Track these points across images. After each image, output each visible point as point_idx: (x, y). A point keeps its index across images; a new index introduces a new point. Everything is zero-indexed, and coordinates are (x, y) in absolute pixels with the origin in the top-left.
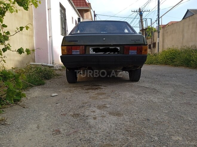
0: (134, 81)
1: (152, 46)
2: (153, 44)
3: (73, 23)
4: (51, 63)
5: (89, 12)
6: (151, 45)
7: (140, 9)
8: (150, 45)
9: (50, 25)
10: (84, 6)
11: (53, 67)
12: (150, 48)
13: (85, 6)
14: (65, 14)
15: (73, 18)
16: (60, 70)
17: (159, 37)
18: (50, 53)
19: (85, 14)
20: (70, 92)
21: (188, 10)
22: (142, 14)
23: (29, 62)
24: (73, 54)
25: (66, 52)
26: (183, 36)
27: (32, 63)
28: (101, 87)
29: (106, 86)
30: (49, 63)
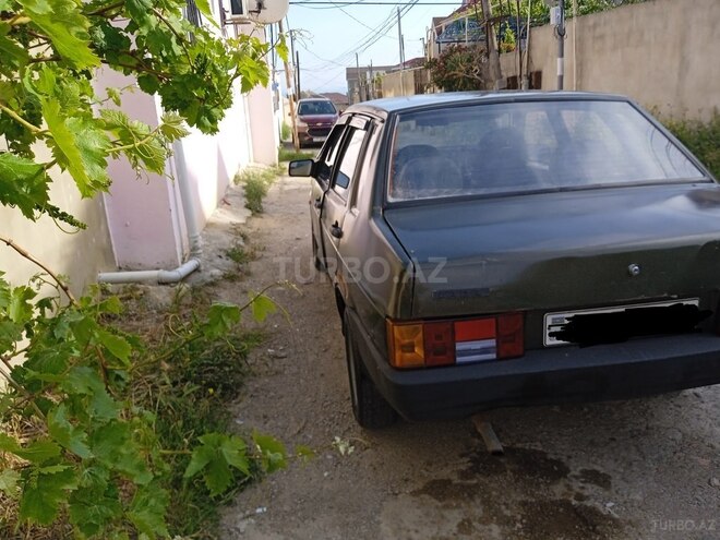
1: (522, 81)
2: (528, 77)
4: (187, 250)
6: (515, 77)
8: (512, 80)
16: (230, 278)
17: (562, 55)
18: (177, 206)
23: (94, 270)
24: (459, 359)
25: (419, 351)
26: (682, 63)
27: (105, 276)
28: (599, 507)
29: (597, 473)
30: (179, 259)
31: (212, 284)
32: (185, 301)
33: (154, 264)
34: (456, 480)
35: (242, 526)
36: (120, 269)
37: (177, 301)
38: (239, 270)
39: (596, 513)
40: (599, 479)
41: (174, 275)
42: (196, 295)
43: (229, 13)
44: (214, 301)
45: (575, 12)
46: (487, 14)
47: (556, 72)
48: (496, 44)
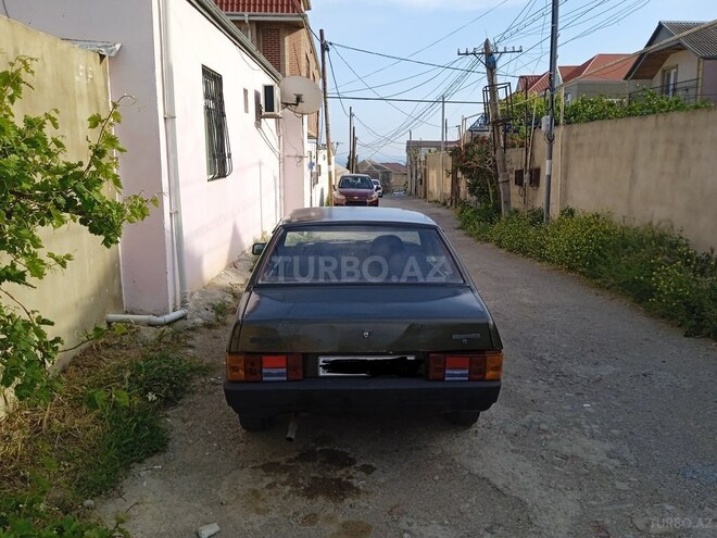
1: (526, 177)
2: (531, 173)
3: (246, 111)
4: (178, 304)
5: (303, 31)
6: (522, 171)
7: (487, 43)
8: (519, 174)
9: (172, 174)
10: (282, 11)
11: (183, 317)
12: (519, 182)
13: (288, 11)
14: (221, 95)
15: (246, 91)
16: (209, 326)
17: (550, 158)
18: (174, 270)
19: (287, 39)
21: (660, 26)
22: (495, 63)
23: (104, 312)
24: (264, 379)
25: (242, 372)
26: (632, 176)
27: (112, 316)
28: (355, 482)
29: (371, 466)
30: (171, 308)
31: (193, 329)
32: (165, 339)
33: (151, 310)
34: (283, 463)
35: (143, 474)
36: (127, 313)
37: (160, 339)
38: (218, 320)
39: (350, 486)
40: (368, 469)
41: (161, 319)
42: (176, 336)
43: (263, 110)
44: (189, 342)
45: (561, 121)
46: (496, 116)
47: (545, 172)
48: (502, 142)
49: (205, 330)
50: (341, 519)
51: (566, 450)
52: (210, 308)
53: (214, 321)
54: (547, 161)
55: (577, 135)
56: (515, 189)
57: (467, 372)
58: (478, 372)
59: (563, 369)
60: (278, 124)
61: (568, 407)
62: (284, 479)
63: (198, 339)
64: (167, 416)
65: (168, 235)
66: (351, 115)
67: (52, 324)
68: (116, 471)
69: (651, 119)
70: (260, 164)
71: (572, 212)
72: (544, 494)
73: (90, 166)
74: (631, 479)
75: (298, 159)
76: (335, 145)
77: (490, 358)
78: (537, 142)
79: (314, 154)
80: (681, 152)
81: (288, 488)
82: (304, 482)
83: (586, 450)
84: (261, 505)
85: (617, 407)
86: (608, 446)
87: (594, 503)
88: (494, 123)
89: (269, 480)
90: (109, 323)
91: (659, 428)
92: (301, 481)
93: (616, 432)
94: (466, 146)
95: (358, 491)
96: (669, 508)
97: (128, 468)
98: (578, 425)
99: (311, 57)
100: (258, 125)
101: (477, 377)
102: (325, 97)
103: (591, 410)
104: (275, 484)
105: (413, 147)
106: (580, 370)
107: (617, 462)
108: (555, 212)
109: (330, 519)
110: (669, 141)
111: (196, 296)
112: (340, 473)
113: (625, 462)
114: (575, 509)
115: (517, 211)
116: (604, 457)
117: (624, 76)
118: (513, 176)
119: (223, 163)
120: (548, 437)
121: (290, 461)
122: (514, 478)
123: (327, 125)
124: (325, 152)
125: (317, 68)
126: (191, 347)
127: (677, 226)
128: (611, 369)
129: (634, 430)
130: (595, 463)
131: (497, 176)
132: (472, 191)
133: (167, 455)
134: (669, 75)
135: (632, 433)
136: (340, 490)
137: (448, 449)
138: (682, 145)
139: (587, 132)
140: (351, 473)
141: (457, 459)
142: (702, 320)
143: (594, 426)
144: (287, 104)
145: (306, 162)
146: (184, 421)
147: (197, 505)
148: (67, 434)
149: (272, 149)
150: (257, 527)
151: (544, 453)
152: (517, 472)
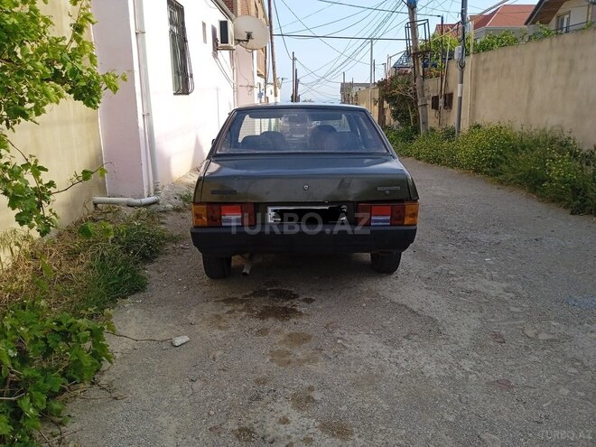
0: (384, 272)
1: (441, 101)
2: (445, 98)
3: (205, 41)
4: (152, 191)
6: (437, 97)
8: (435, 99)
11: (156, 203)
12: (435, 106)
14: (183, 23)
15: (204, 24)
16: (178, 210)
17: (462, 82)
18: (147, 163)
20: (220, 328)
22: (415, 3)
23: (91, 196)
24: (223, 224)
25: (205, 219)
26: (530, 91)
27: (98, 199)
28: (298, 309)
29: (311, 299)
30: (146, 194)
31: (164, 212)
32: (141, 217)
33: (130, 195)
34: (240, 298)
35: (126, 305)
36: (109, 196)
37: (137, 216)
38: (185, 206)
39: (295, 311)
40: (309, 301)
41: (138, 201)
42: (151, 215)
43: (219, 43)
44: (161, 221)
45: (471, 51)
46: (416, 49)
47: (457, 95)
48: (421, 72)
49: (175, 213)
50: (287, 331)
51: (470, 287)
52: (177, 197)
53: (181, 206)
54: (459, 85)
55: (485, 61)
56: (431, 113)
57: (389, 218)
58: (398, 218)
59: (469, 237)
60: (232, 57)
61: (473, 261)
62: (241, 307)
63: (169, 219)
64: (144, 269)
65: (142, 134)
66: (294, 59)
67: (46, 170)
68: (104, 303)
69: (546, 42)
70: (217, 89)
71: (479, 126)
72: (452, 314)
73: (71, 41)
74: (524, 305)
75: (249, 89)
76: (280, 80)
77: (409, 207)
78: (450, 72)
79: (263, 87)
80: (571, 67)
81: (244, 313)
82: (257, 310)
83: (487, 287)
84: (223, 325)
85: (513, 261)
86: (504, 285)
87: (492, 320)
88: (414, 54)
89: (229, 308)
90: (95, 204)
91: (547, 274)
92: (254, 309)
93: (512, 276)
94: (391, 79)
95: (301, 314)
96: (554, 324)
97: (114, 300)
98: (481, 272)
99: (258, 5)
100: (215, 56)
101: (397, 222)
102: (272, 35)
103: (491, 262)
104: (233, 311)
105: (346, 88)
106: (484, 237)
107: (512, 295)
108: (465, 126)
109: (278, 332)
110: (561, 59)
111: (167, 189)
112: (285, 304)
113: (518, 295)
114: (476, 324)
115: (433, 130)
116: (501, 291)
117: (525, 21)
118: (430, 102)
119: (186, 82)
120: (455, 279)
121: (246, 296)
122: (427, 304)
123: (273, 62)
124: (272, 88)
125: (265, 16)
126: (163, 223)
127: (567, 129)
128: (509, 236)
129: (527, 275)
130: (493, 295)
131: (416, 102)
132: (395, 116)
133: (146, 294)
134: (563, 20)
135: (524, 277)
136: (286, 314)
137: (373, 288)
138: (572, 61)
139: (494, 58)
140: (295, 303)
141: (380, 294)
142: (585, 201)
143: (493, 272)
144: (239, 41)
145: (256, 91)
146: (159, 272)
147: (171, 325)
148: (64, 279)
149: (228, 79)
150: (220, 338)
151: (452, 290)
152: (429, 301)
